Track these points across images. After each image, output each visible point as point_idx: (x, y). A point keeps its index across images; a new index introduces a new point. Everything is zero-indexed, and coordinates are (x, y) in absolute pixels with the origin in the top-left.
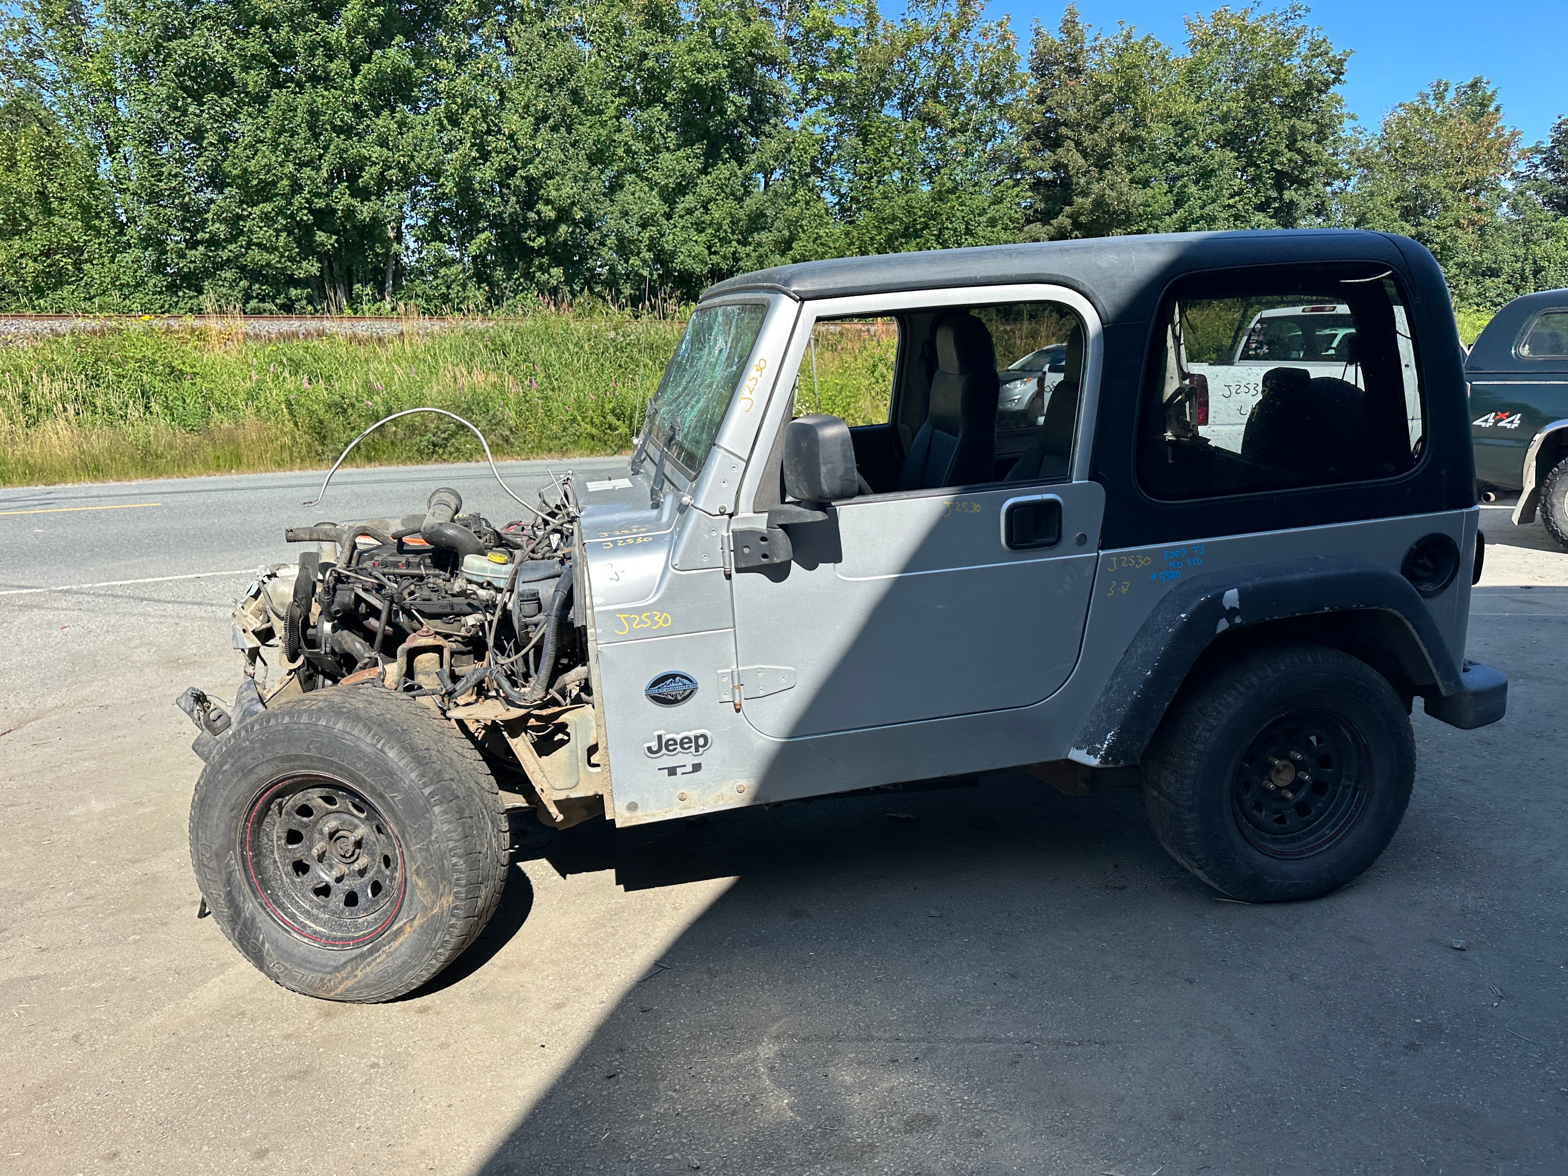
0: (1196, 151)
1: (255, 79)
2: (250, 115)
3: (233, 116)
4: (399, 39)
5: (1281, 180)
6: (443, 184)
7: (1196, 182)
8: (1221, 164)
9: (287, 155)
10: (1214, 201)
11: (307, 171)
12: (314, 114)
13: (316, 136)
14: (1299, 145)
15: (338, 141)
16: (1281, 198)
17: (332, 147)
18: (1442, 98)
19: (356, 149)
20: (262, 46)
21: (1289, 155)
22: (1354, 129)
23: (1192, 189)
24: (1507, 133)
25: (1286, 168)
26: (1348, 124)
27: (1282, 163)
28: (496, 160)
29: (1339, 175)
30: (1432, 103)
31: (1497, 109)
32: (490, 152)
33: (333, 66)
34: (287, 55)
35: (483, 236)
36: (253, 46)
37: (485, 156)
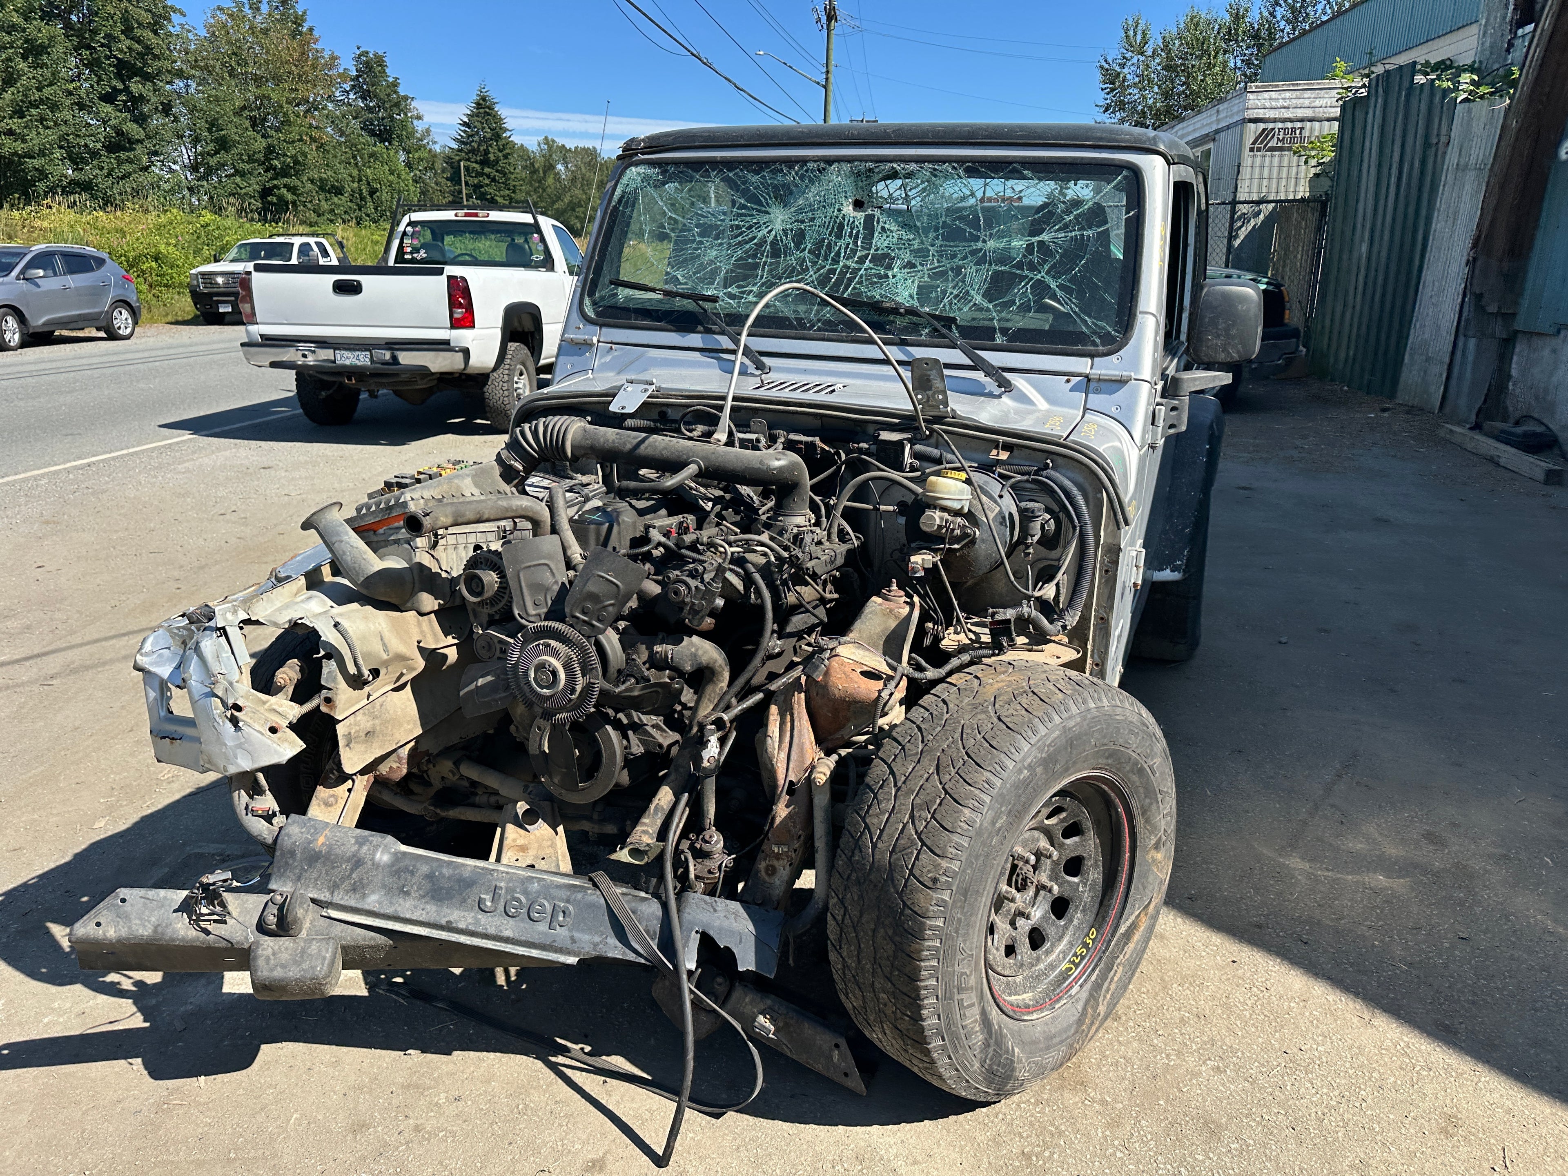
0: (16, 19)
5: (125, 71)
7: (25, 58)
8: (51, 38)
10: (51, 84)
14: (138, 32)
16: (126, 89)
18: (258, 9)
21: (128, 42)
22: (182, 26)
23: (22, 65)
24: (327, 54)
25: (127, 57)
26: (175, 18)
27: (121, 51)
29: (180, 74)
30: (247, 10)
31: (311, 30)
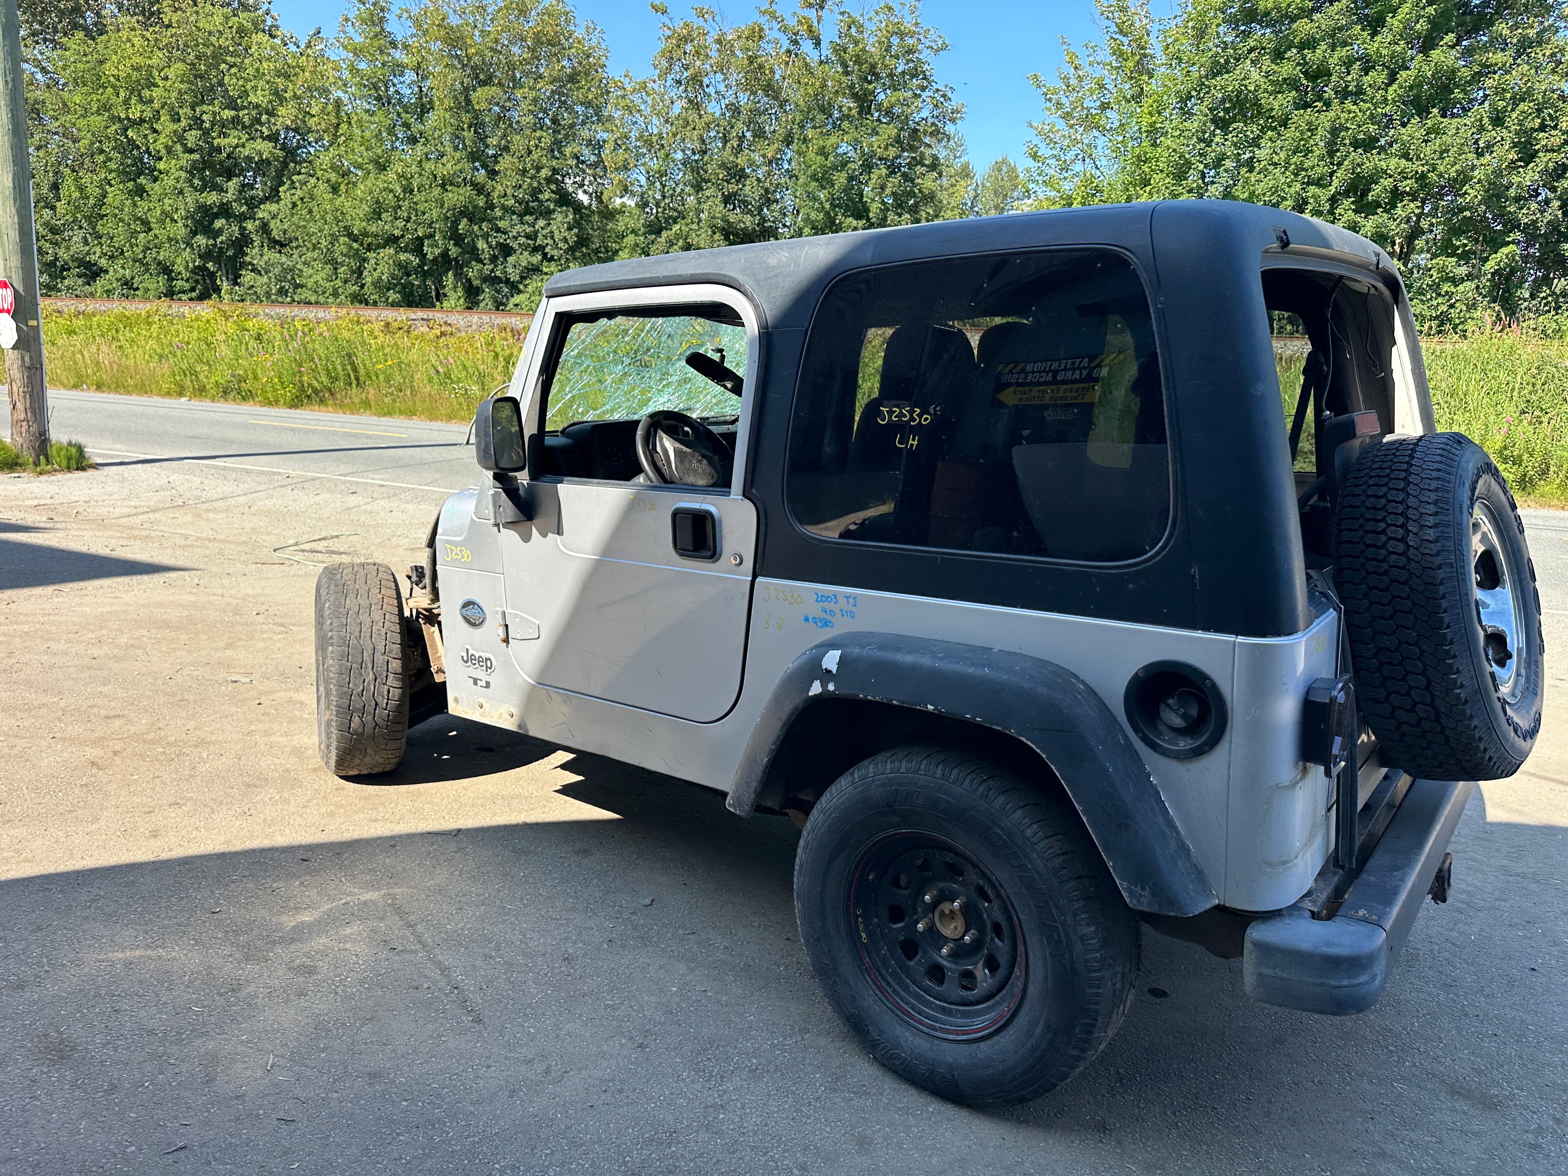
1: (1280, 103)
2: (1271, 139)
3: (1255, 143)
4: (1450, 38)
6: (1466, 193)
9: (1296, 175)
11: (1313, 189)
12: (1335, 131)
13: (1331, 153)
15: (1356, 156)
17: (1346, 163)
19: (1372, 161)
20: (1294, 69)
28: (1543, 160)
32: (1537, 152)
33: (1365, 79)
34: (1319, 74)
35: (1505, 250)
36: (1286, 69)
37: (1528, 157)
